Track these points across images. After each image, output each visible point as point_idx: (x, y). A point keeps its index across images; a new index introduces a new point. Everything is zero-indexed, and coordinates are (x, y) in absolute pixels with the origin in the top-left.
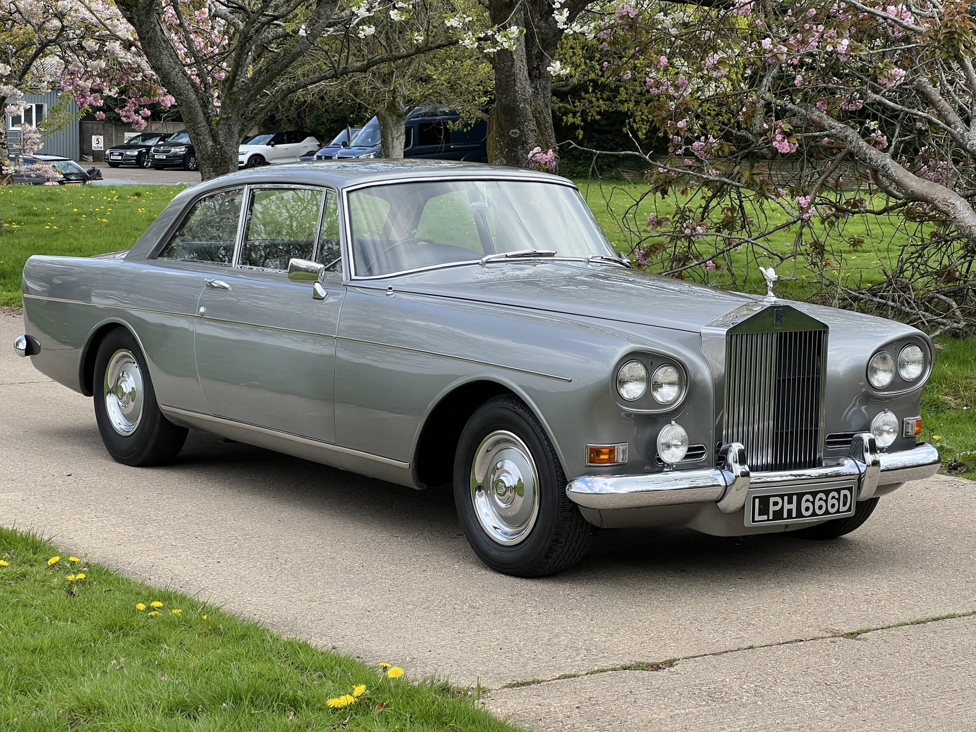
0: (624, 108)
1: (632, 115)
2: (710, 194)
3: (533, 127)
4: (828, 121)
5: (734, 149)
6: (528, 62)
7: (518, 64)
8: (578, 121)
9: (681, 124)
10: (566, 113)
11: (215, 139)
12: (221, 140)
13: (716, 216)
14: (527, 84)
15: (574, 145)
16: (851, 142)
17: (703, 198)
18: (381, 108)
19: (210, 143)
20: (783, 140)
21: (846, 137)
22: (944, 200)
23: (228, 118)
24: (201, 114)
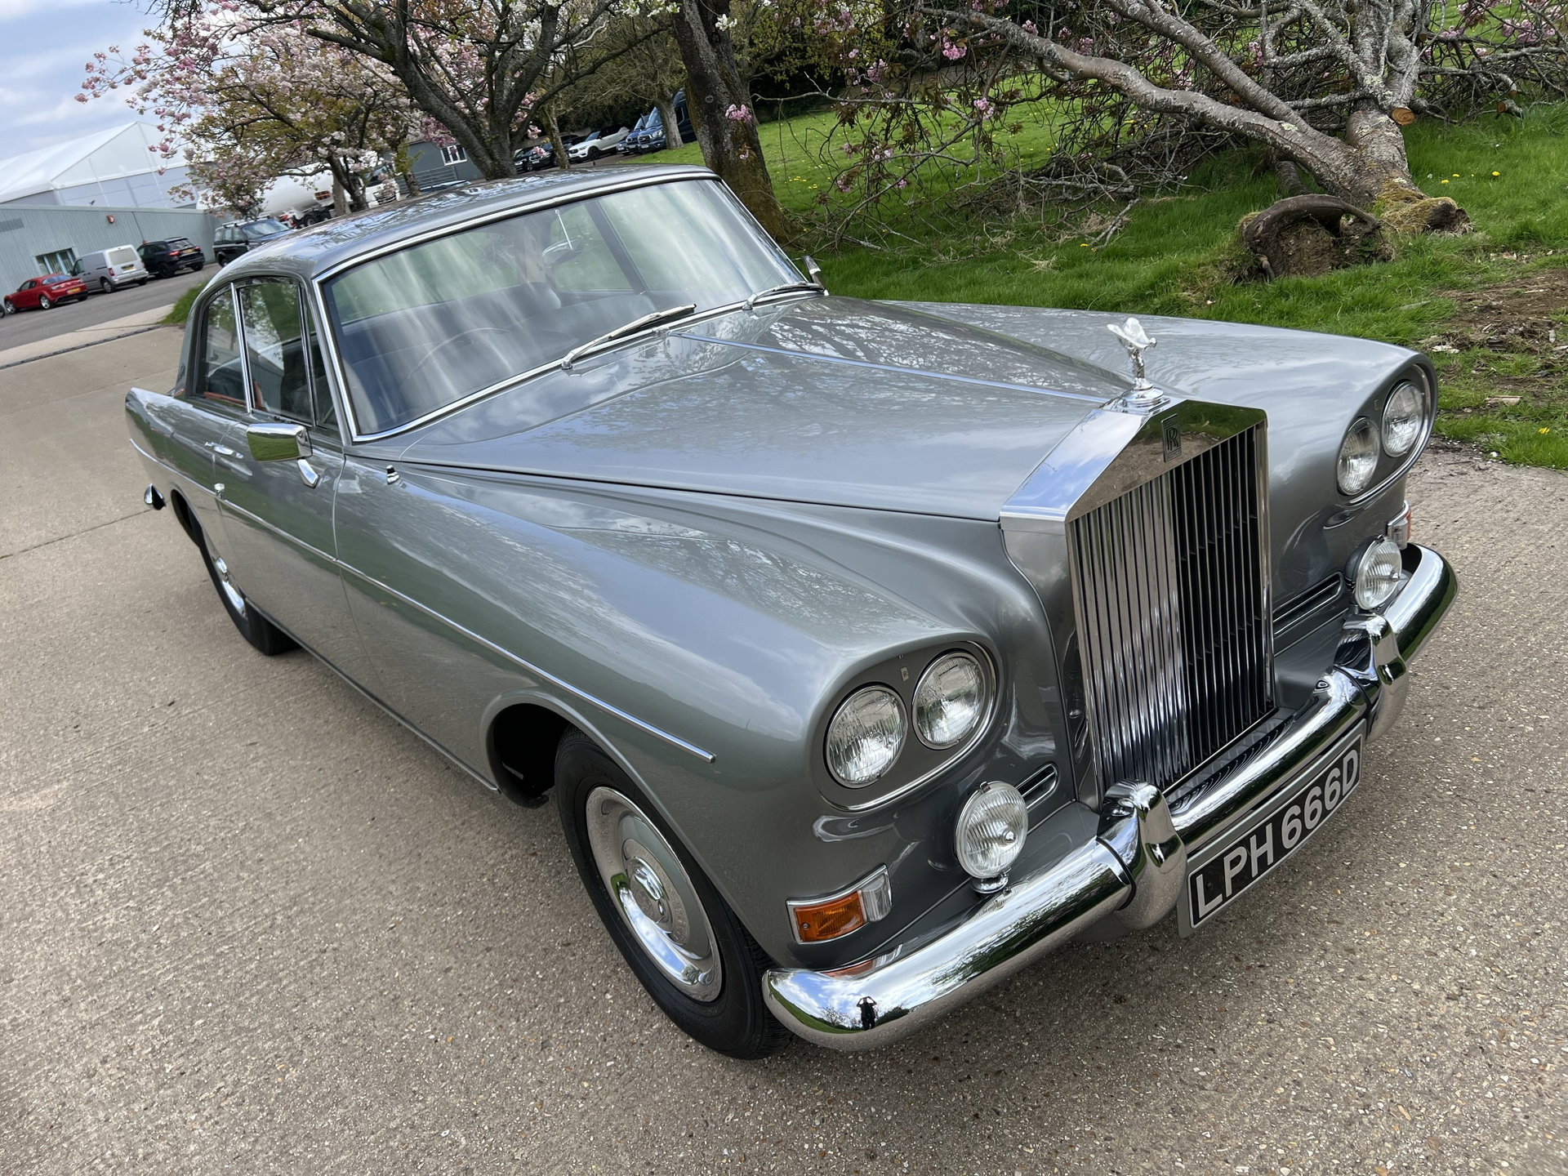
0: (812, 61)
1: (818, 65)
2: (889, 115)
3: (723, 90)
4: (987, 20)
5: (903, 67)
6: (706, 30)
7: (697, 32)
8: (784, 77)
9: (852, 54)
10: (775, 74)
11: (492, 156)
12: (497, 157)
13: (898, 134)
14: (709, 50)
15: (760, 97)
16: (1013, 36)
17: (884, 120)
18: (655, 98)
19: (489, 162)
20: (951, 47)
21: (1007, 31)
22: (1115, 73)
23: (497, 138)
24: (475, 139)
